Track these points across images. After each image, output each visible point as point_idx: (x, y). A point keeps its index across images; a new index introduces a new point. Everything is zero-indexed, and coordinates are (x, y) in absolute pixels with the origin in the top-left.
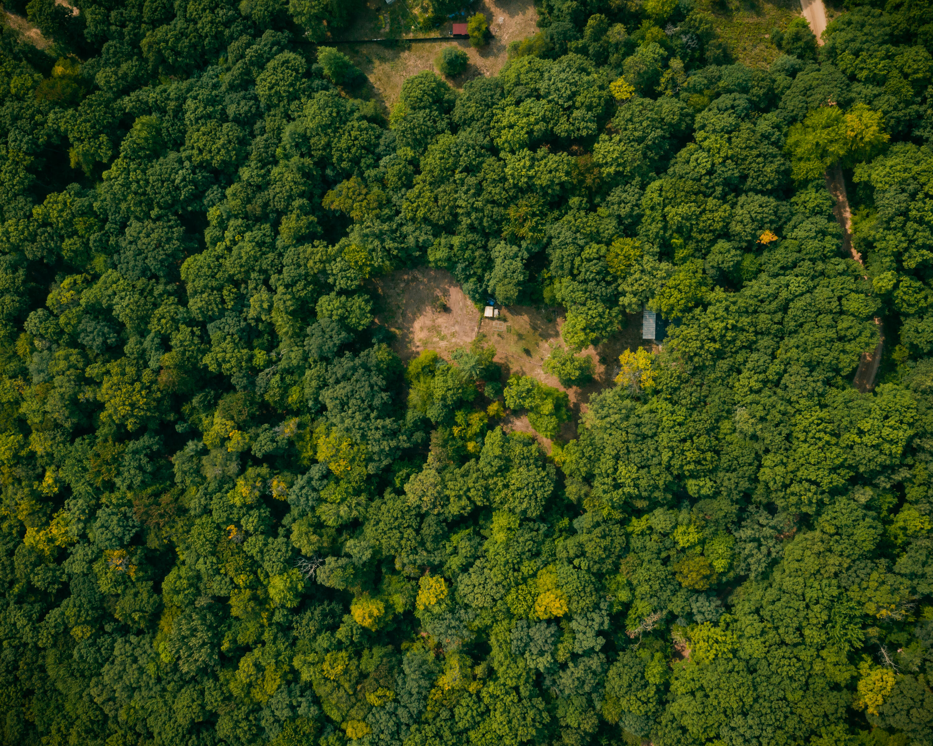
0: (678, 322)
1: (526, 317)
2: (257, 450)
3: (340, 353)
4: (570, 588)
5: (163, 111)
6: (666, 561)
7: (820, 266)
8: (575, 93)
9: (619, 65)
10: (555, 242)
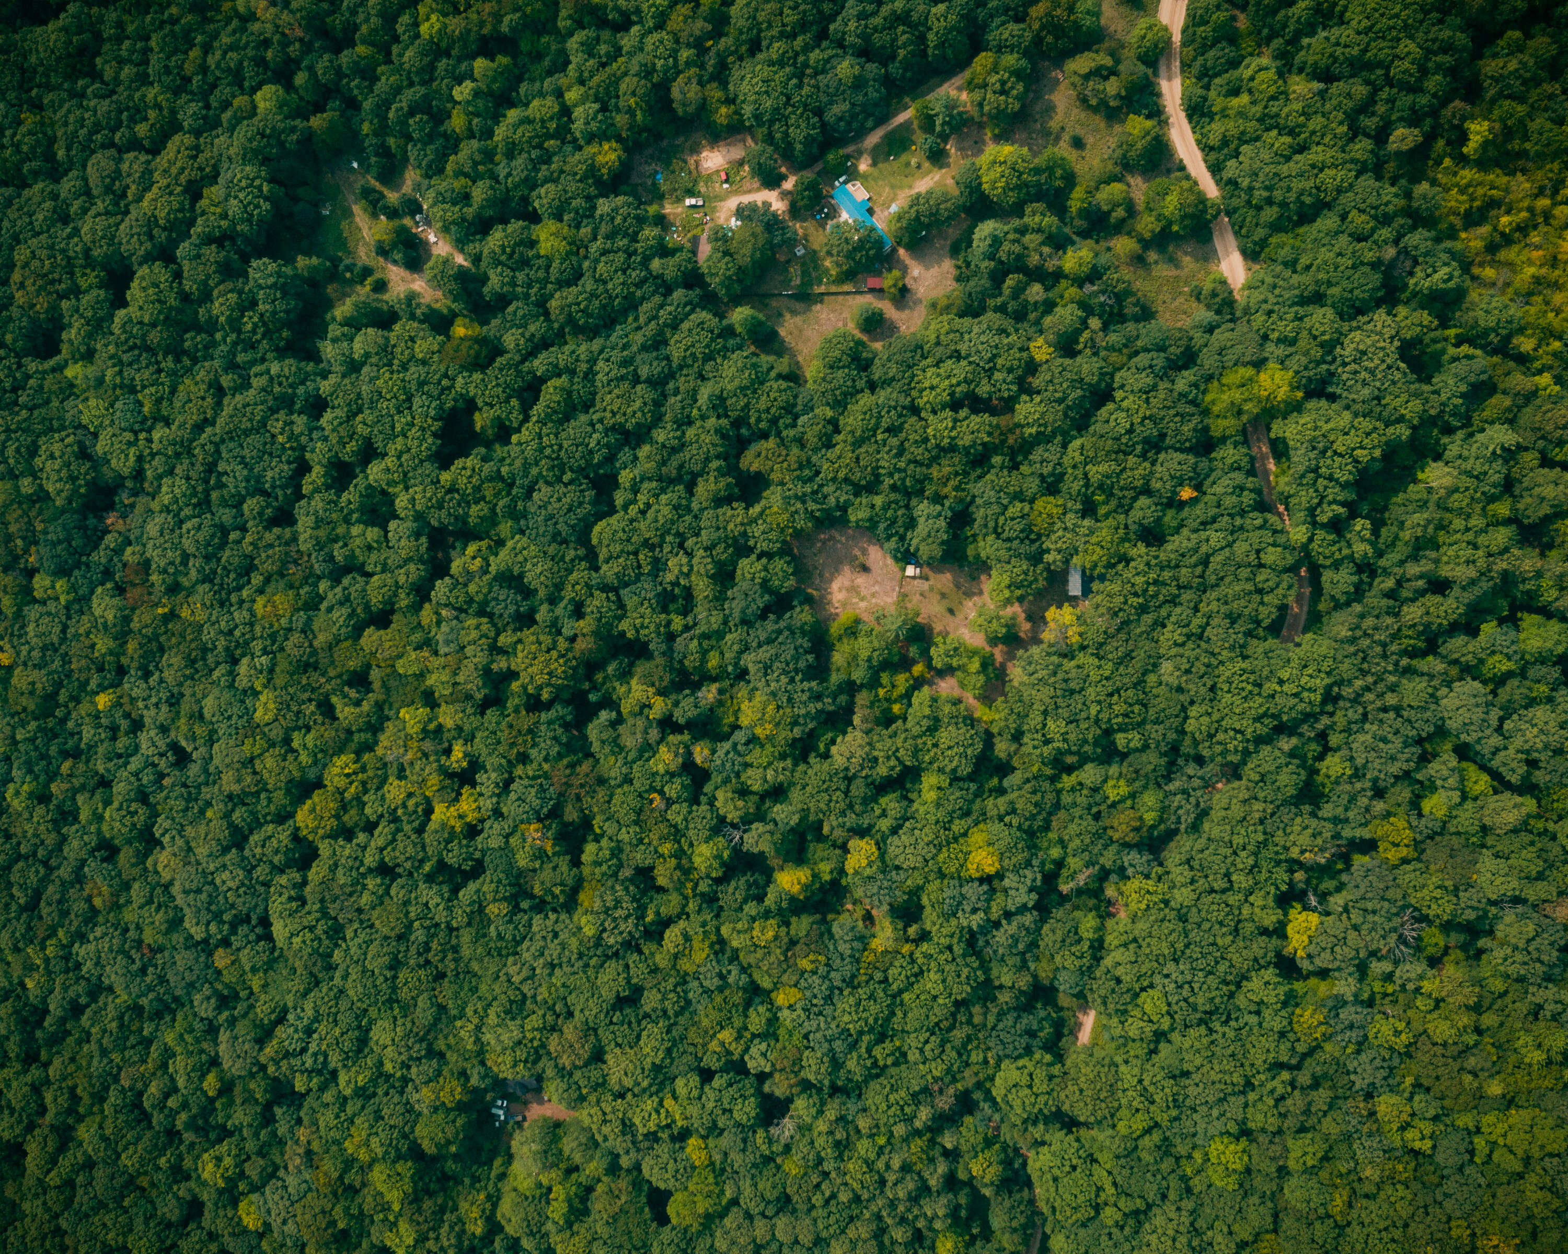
0: (1102, 578)
1: (948, 576)
2: (680, 717)
3: (763, 616)
4: (1001, 845)
5: (573, 372)
6: (1097, 817)
7: (1238, 521)
8: (995, 356)
9: (1038, 322)
10: (979, 501)
